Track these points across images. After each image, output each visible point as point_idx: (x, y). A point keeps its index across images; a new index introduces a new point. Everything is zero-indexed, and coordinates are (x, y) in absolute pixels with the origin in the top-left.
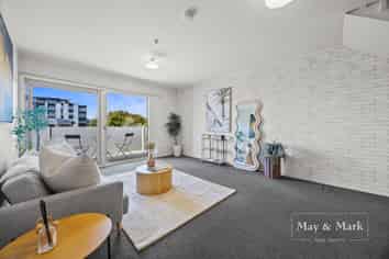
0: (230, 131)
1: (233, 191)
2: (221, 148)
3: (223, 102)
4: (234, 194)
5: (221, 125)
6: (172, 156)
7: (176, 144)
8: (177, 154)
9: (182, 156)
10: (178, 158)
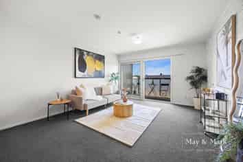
5: (225, 79)
8: (197, 107)
10: (196, 110)
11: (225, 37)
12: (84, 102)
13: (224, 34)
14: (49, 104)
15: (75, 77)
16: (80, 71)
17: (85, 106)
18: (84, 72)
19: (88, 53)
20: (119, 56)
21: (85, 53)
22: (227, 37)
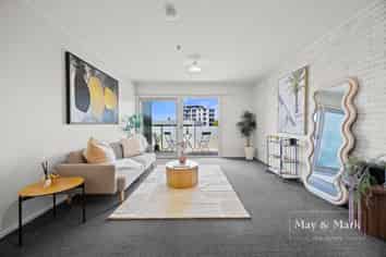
0: (306, 133)
1: (247, 216)
2: (293, 157)
3: (296, 91)
4: (245, 219)
5: (294, 124)
6: (243, 159)
7: (248, 146)
8: (249, 157)
9: (255, 160)
10: (249, 161)
11: (294, 84)
12: (117, 175)
13: (292, 80)
14: (22, 199)
15: (68, 122)
16: (80, 109)
17: (121, 182)
18: (85, 111)
19: (93, 69)
20: (136, 84)
21: (87, 69)
22: (297, 85)
